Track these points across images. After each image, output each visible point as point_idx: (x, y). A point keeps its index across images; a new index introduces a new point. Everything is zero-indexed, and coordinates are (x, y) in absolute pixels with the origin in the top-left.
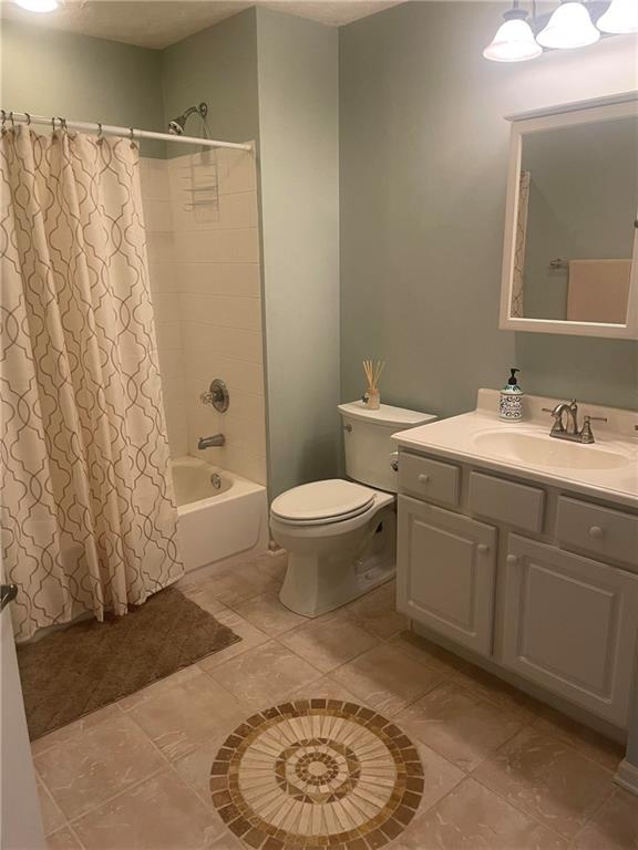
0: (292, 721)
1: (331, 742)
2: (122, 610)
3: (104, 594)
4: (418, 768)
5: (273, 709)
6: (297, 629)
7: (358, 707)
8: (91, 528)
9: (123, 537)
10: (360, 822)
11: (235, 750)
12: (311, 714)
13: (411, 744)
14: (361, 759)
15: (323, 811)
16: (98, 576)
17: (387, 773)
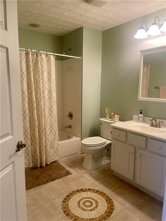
0: (83, 193)
1: (92, 198)
2: (44, 165)
3: (40, 161)
4: (113, 206)
5: (78, 190)
6: (86, 172)
7: (99, 191)
8: (38, 144)
9: (46, 147)
10: (97, 216)
11: (68, 198)
12: (87, 192)
13: (112, 200)
14: (99, 202)
15: (88, 213)
16: (39, 156)
17: (105, 206)
